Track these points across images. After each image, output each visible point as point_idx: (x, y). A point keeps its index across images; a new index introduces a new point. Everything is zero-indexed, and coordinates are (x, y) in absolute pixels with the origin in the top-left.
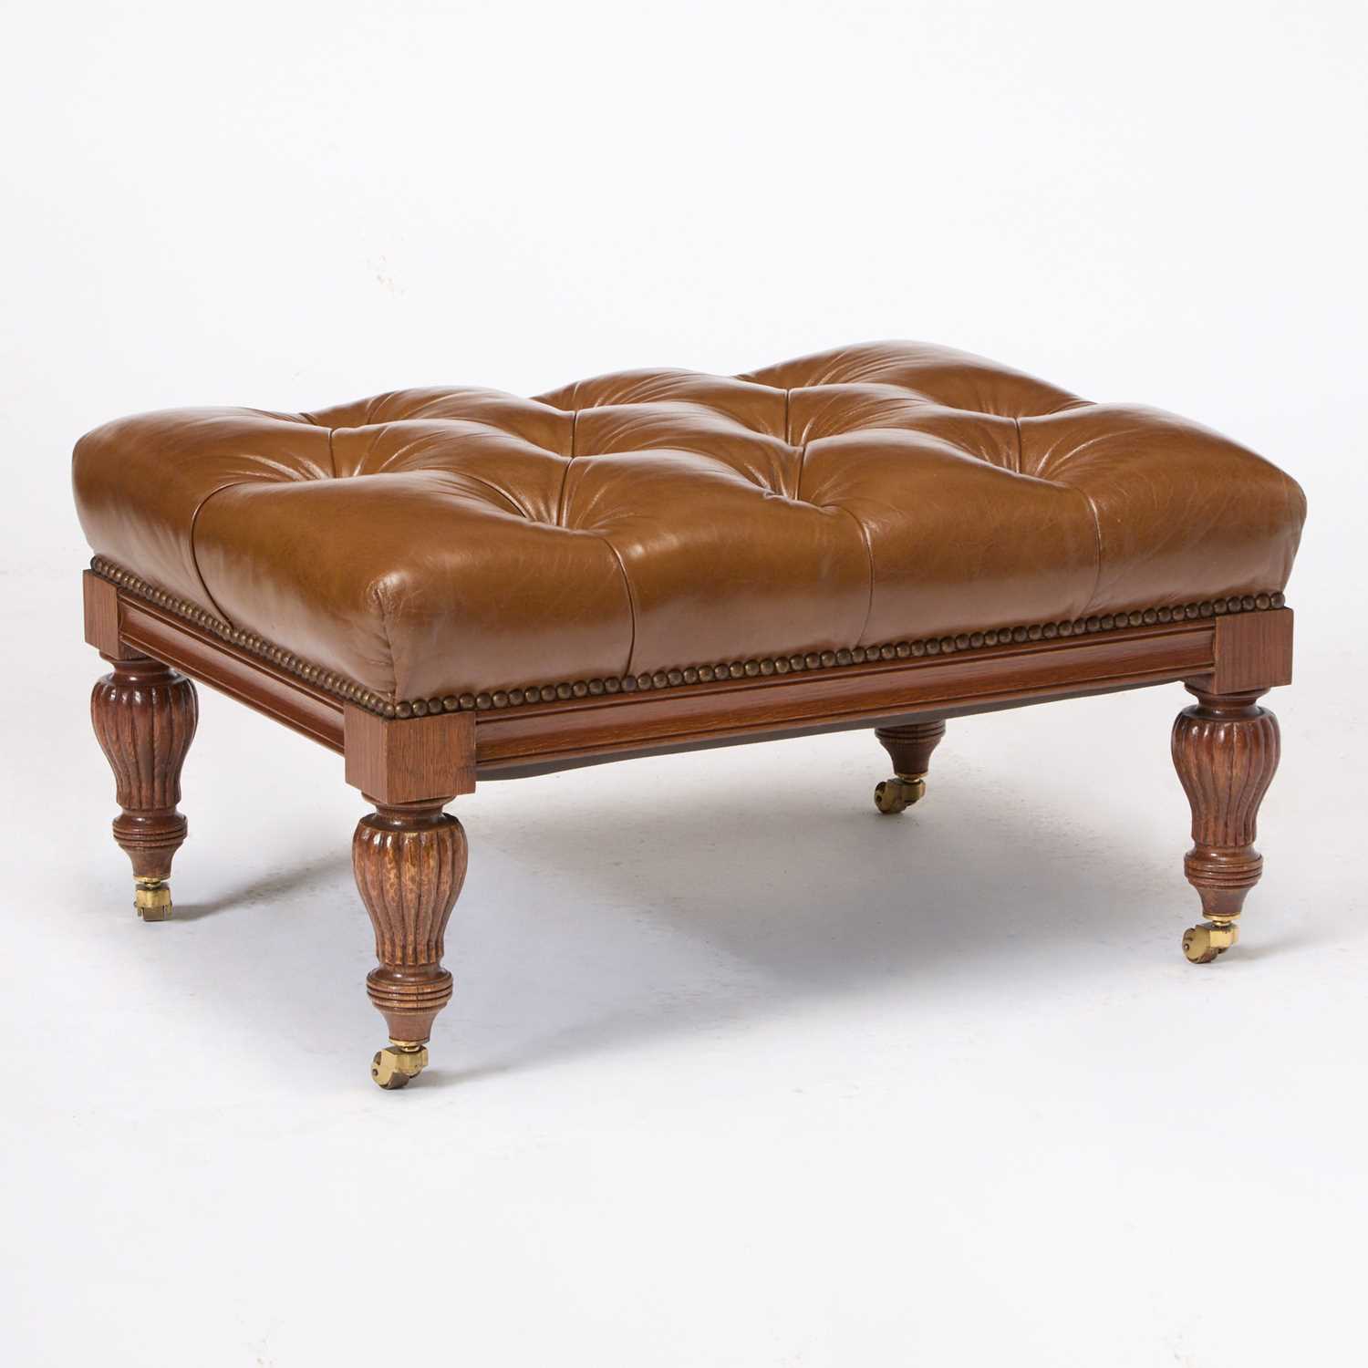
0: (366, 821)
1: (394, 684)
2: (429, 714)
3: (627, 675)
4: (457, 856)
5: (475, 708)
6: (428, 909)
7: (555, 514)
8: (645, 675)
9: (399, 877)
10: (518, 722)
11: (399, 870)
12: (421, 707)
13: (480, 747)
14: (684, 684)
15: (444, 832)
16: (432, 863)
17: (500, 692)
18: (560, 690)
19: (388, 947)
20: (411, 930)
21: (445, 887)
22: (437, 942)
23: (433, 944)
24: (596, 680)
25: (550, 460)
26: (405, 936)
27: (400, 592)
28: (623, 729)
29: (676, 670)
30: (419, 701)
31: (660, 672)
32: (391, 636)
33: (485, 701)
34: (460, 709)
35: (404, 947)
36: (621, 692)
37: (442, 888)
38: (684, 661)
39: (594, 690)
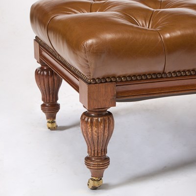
0: (85, 114)
1: (90, 73)
2: (101, 83)
3: (164, 73)
4: (110, 125)
5: (116, 82)
6: (101, 140)
7: (148, 25)
8: (170, 73)
9: (92, 130)
10: (130, 86)
11: (92, 128)
12: (98, 81)
13: (117, 93)
14: (181, 76)
15: (106, 118)
16: (102, 127)
17: (124, 77)
18: (143, 76)
19: (90, 151)
20: (96, 146)
21: (106, 134)
22: (104, 150)
23: (103, 150)
24: (154, 74)
25: (149, 10)
26: (94, 148)
27: (91, 46)
28: (162, 89)
29: (179, 71)
30: (98, 78)
31: (174, 72)
32: (88, 59)
33: (119, 79)
34: (111, 81)
35: (94, 151)
36: (162, 77)
37: (105, 134)
38: (182, 69)
39: (153, 77)
